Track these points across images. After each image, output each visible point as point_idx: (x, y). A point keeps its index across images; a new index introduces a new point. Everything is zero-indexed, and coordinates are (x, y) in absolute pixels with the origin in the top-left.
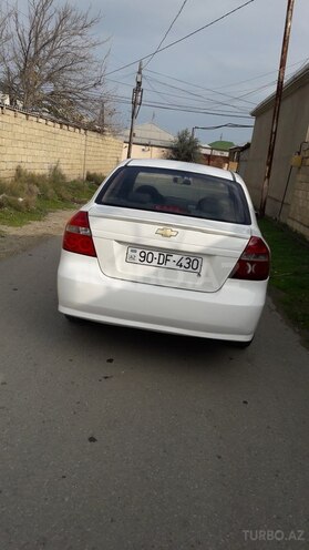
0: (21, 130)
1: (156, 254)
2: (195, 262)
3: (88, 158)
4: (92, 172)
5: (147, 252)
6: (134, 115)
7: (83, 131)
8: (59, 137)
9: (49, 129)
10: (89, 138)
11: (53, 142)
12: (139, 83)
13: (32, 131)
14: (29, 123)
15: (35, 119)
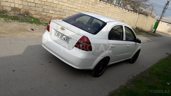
0: (112, 10)
1: (60, 34)
2: (68, 39)
3: (138, 22)
4: (138, 27)
5: (59, 33)
6: (163, 12)
7: (138, 14)
8: (127, 14)
9: (123, 11)
10: (140, 16)
11: (124, 15)
12: (168, 2)
13: (116, 11)
14: (115, 8)
15: (118, 7)
